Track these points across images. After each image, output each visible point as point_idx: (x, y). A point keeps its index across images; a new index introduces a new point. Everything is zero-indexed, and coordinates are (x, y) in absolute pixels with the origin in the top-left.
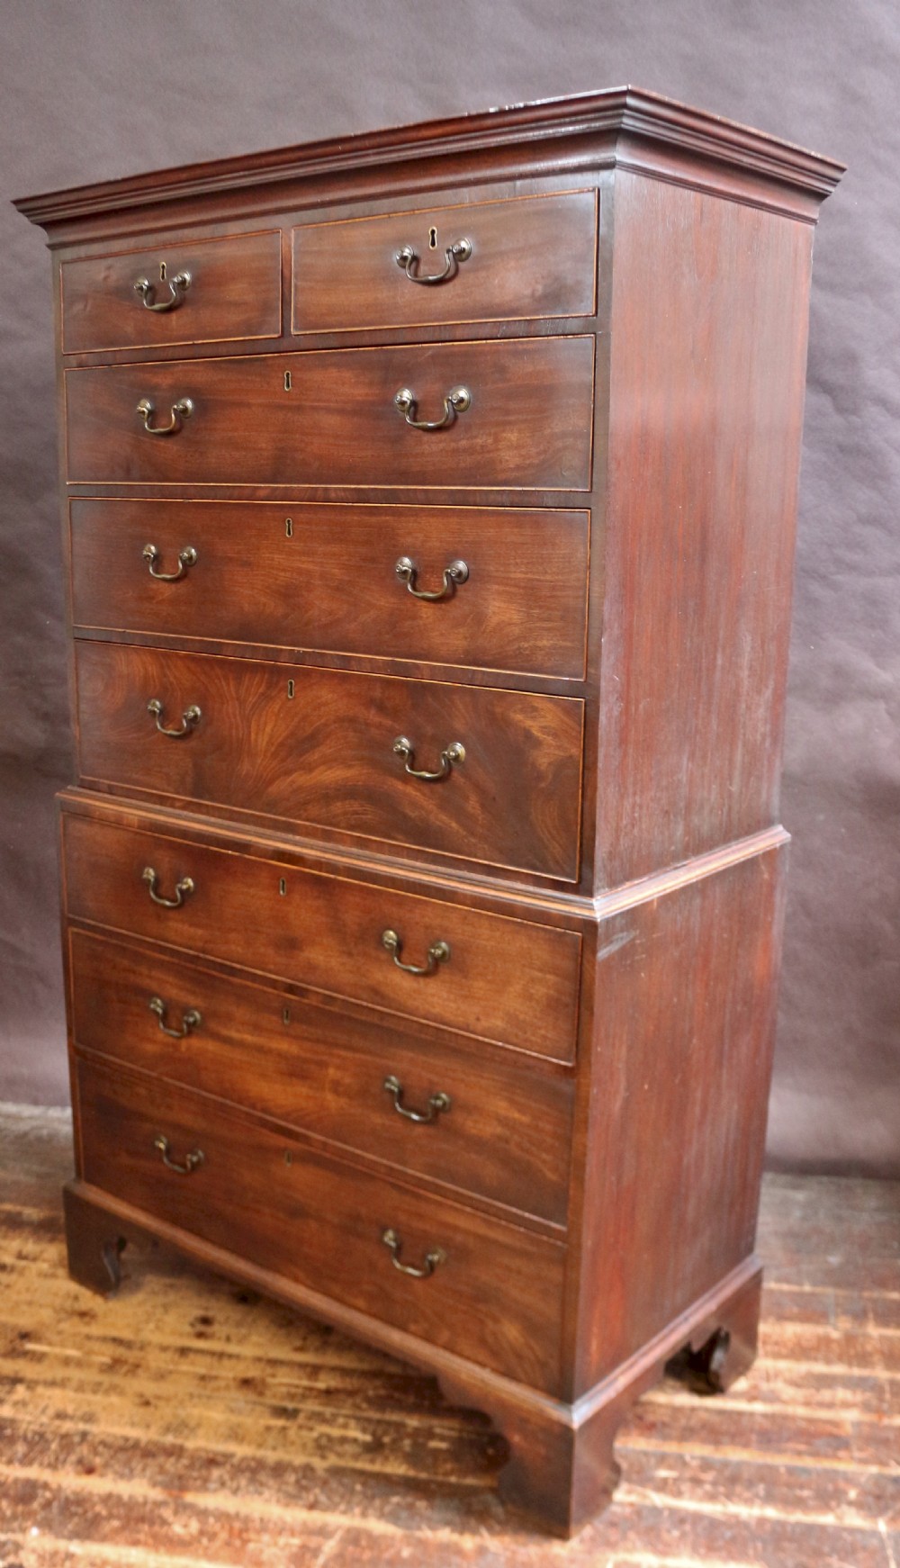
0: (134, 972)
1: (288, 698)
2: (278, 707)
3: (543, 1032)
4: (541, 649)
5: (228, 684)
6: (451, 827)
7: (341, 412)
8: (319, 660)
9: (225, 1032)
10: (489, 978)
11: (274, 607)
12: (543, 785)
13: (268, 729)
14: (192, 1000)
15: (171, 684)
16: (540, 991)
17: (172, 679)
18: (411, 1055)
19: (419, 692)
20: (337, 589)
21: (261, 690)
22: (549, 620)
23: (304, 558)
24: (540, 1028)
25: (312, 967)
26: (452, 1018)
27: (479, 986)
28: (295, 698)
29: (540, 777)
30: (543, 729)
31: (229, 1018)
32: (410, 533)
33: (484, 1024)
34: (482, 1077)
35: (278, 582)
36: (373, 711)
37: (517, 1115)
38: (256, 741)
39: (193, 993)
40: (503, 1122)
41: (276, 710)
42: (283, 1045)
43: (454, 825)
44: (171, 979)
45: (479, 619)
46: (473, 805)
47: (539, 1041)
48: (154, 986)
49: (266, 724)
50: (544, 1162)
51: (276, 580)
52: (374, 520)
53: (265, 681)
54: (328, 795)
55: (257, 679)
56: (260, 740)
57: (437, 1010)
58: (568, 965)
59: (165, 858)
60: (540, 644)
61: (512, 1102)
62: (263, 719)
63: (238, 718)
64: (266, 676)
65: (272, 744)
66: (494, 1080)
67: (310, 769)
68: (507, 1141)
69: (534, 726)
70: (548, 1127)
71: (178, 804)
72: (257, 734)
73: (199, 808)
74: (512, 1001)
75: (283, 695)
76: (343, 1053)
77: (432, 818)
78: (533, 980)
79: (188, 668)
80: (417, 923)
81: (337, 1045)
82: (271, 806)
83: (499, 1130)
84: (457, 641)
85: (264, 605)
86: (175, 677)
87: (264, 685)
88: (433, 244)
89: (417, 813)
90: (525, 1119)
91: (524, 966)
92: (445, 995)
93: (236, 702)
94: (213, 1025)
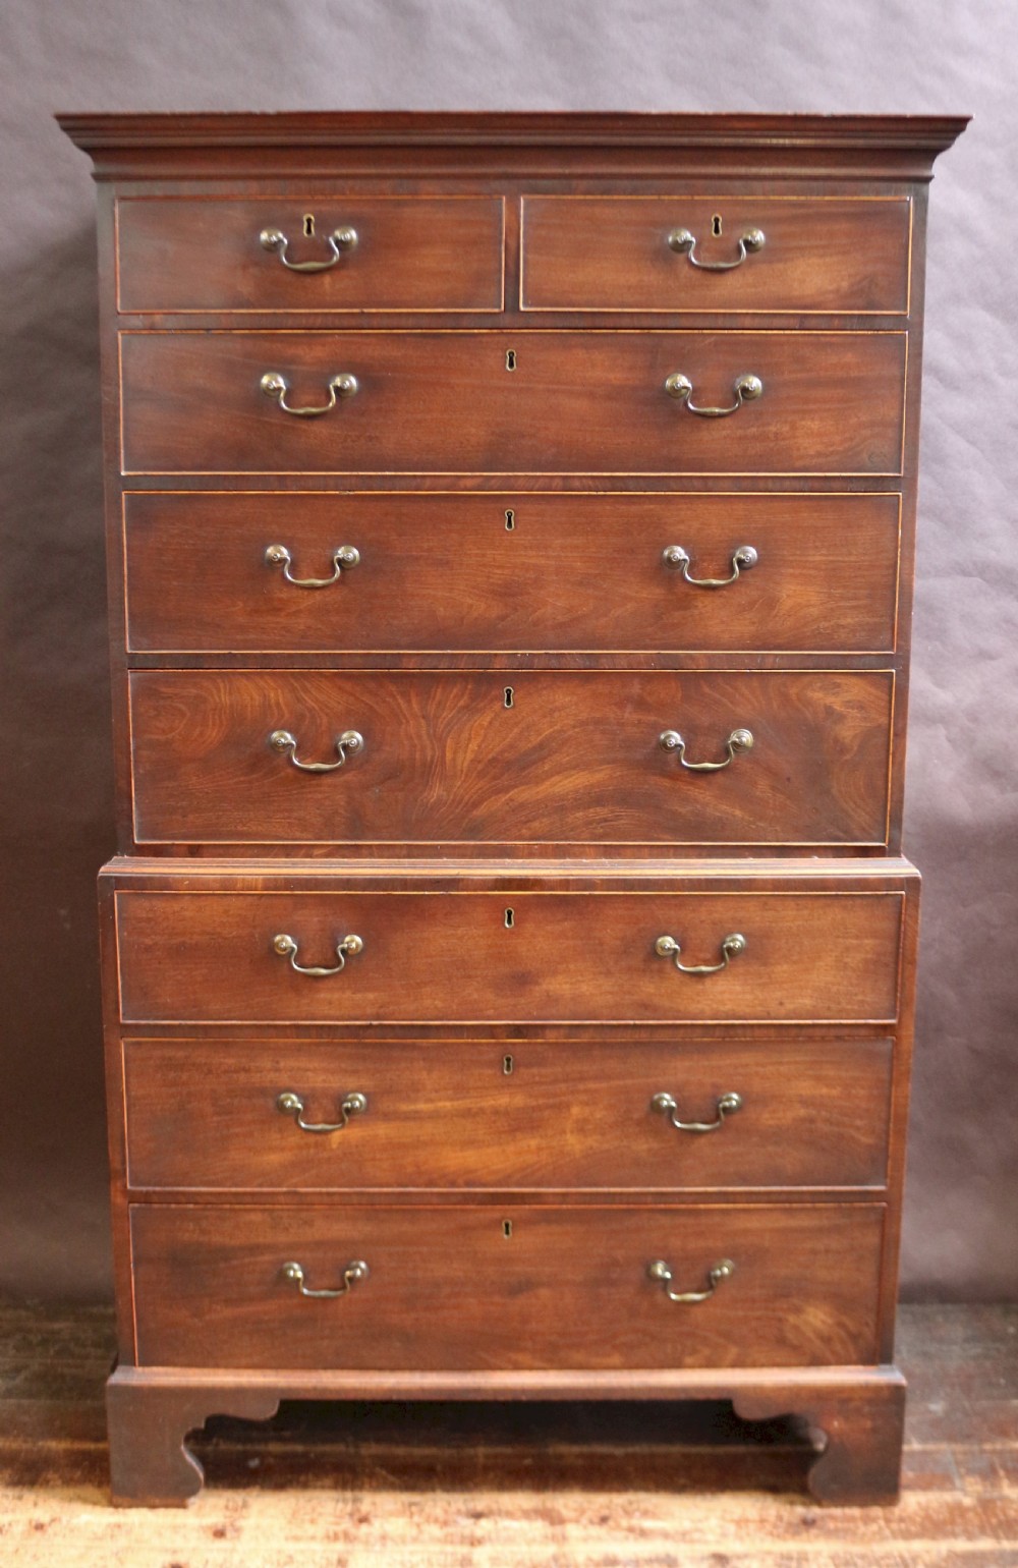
0: (247, 1070)
1: (504, 707)
2: (488, 719)
3: (860, 997)
4: (843, 627)
5: (409, 702)
6: (734, 816)
7: (591, 396)
8: (553, 661)
9: (405, 1107)
10: (795, 958)
11: (481, 608)
12: (847, 757)
13: (473, 746)
14: (351, 1082)
15: (310, 710)
16: (855, 959)
17: (311, 703)
18: (687, 1064)
19: (691, 681)
20: (581, 584)
21: (462, 703)
22: (856, 598)
23: (530, 553)
24: (856, 995)
25: (551, 999)
26: (748, 1010)
27: (782, 970)
28: (514, 706)
29: (843, 750)
30: (848, 704)
31: (414, 1090)
32: (683, 522)
33: (789, 1006)
34: (781, 1063)
35: (491, 580)
36: (629, 708)
37: (824, 1091)
38: (454, 759)
39: (355, 1072)
40: (805, 1102)
41: (486, 724)
42: (503, 1100)
43: (738, 813)
44: (315, 1064)
45: (771, 603)
46: (762, 788)
47: (856, 1007)
48: (284, 1079)
49: (469, 739)
50: (858, 1128)
51: (489, 577)
52: (634, 509)
53: (468, 692)
54: (560, 807)
55: (455, 691)
56: (459, 762)
57: (728, 1007)
58: (887, 926)
59: (312, 919)
60: (843, 622)
61: (818, 1079)
62: (465, 735)
63: (425, 737)
64: (469, 687)
65: (479, 762)
66: (796, 1063)
67: (539, 780)
68: (812, 1121)
69: (836, 702)
70: (862, 1092)
71: (316, 852)
72: (455, 752)
73: (356, 852)
74: (823, 975)
75: (497, 706)
76: (592, 1085)
77: (709, 810)
78: (847, 949)
79: (340, 688)
80: (702, 922)
81: (582, 1079)
82: (473, 832)
83: (802, 1112)
84: (743, 627)
85: (471, 606)
86: (317, 701)
87: (466, 697)
88: (717, 231)
89: (689, 808)
90: (835, 1092)
91: (838, 937)
92: (738, 988)
93: (423, 722)
94: (386, 1105)
